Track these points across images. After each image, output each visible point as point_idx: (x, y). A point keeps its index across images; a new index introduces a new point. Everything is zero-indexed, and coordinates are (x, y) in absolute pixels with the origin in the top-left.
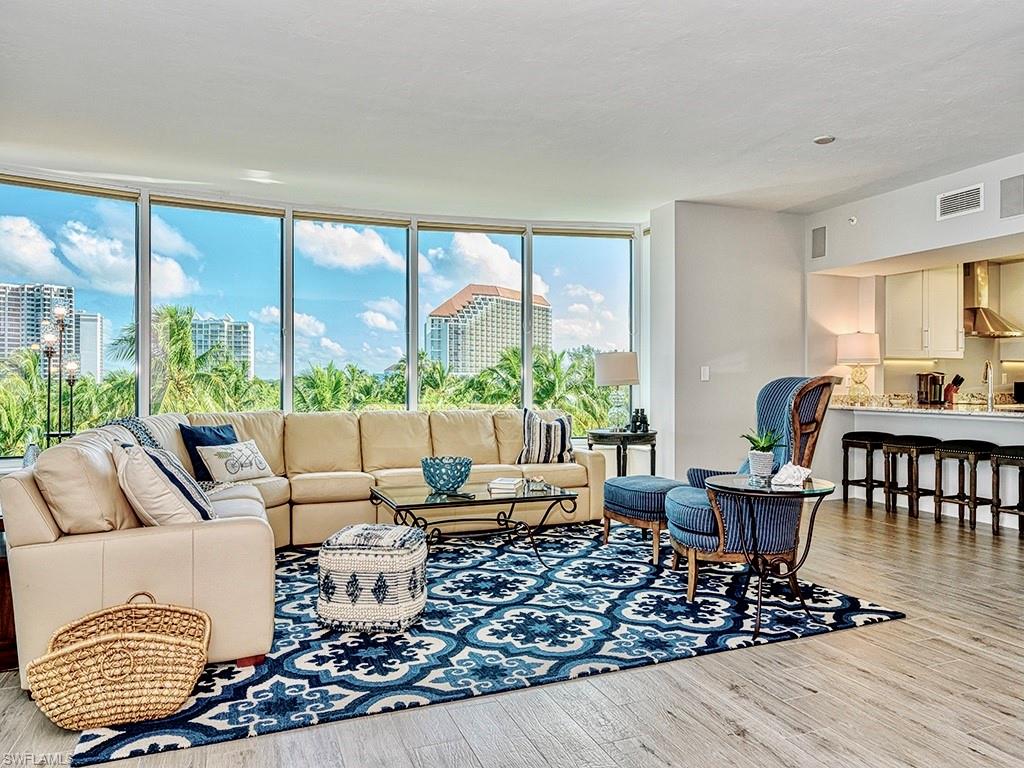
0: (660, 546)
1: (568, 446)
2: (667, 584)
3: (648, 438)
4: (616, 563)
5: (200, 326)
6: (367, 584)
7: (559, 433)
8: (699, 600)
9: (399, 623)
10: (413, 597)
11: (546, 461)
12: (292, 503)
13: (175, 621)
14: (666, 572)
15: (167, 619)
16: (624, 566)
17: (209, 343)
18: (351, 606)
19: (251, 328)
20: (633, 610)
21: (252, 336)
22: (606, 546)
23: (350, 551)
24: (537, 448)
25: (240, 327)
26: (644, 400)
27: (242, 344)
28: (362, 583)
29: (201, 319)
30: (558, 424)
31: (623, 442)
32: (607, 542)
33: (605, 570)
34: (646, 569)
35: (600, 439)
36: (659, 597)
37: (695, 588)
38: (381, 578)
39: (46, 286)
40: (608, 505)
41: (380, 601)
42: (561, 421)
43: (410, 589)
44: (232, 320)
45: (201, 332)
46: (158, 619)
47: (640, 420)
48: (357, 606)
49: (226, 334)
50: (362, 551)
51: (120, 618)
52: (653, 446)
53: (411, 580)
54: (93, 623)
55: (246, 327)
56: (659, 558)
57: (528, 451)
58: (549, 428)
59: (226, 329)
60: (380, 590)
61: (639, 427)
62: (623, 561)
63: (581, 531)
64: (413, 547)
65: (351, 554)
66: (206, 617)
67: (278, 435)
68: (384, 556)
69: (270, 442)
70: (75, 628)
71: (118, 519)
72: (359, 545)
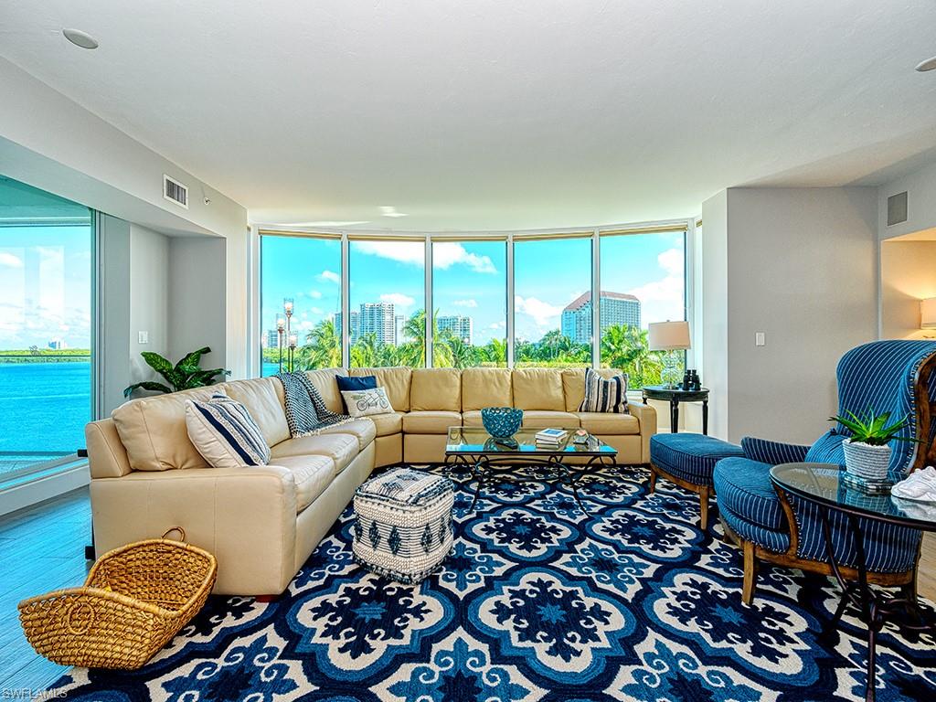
0: (709, 503)
1: (623, 399)
2: (717, 565)
3: (700, 395)
4: (659, 521)
5: (448, 320)
6: (385, 534)
7: (615, 388)
8: (760, 603)
9: (410, 576)
10: (427, 551)
11: (603, 410)
12: (403, 433)
13: (192, 560)
14: (715, 545)
15: (186, 557)
16: (668, 526)
18: (372, 550)
20: (669, 605)
22: (652, 496)
23: (373, 500)
24: (595, 400)
26: (697, 362)
27: (467, 328)
28: (381, 531)
30: (614, 380)
31: (675, 398)
32: (655, 491)
33: (645, 529)
34: (691, 535)
35: (653, 394)
36: (705, 586)
37: (755, 581)
38: (394, 531)
40: (654, 460)
41: (395, 553)
42: (617, 378)
43: (422, 544)
46: (179, 556)
47: (692, 379)
48: (377, 552)
50: (381, 502)
51: (151, 551)
52: (705, 403)
53: (424, 535)
54: (132, 552)
55: (468, 319)
56: (708, 522)
57: (588, 401)
58: (606, 384)
59: (459, 321)
60: (394, 542)
61: (691, 385)
62: (667, 519)
63: (632, 474)
64: (428, 504)
65: (373, 503)
66: (213, 560)
67: (406, 383)
68: (397, 510)
69: (400, 388)
70: (119, 555)
71: (179, 461)
72: (382, 495)
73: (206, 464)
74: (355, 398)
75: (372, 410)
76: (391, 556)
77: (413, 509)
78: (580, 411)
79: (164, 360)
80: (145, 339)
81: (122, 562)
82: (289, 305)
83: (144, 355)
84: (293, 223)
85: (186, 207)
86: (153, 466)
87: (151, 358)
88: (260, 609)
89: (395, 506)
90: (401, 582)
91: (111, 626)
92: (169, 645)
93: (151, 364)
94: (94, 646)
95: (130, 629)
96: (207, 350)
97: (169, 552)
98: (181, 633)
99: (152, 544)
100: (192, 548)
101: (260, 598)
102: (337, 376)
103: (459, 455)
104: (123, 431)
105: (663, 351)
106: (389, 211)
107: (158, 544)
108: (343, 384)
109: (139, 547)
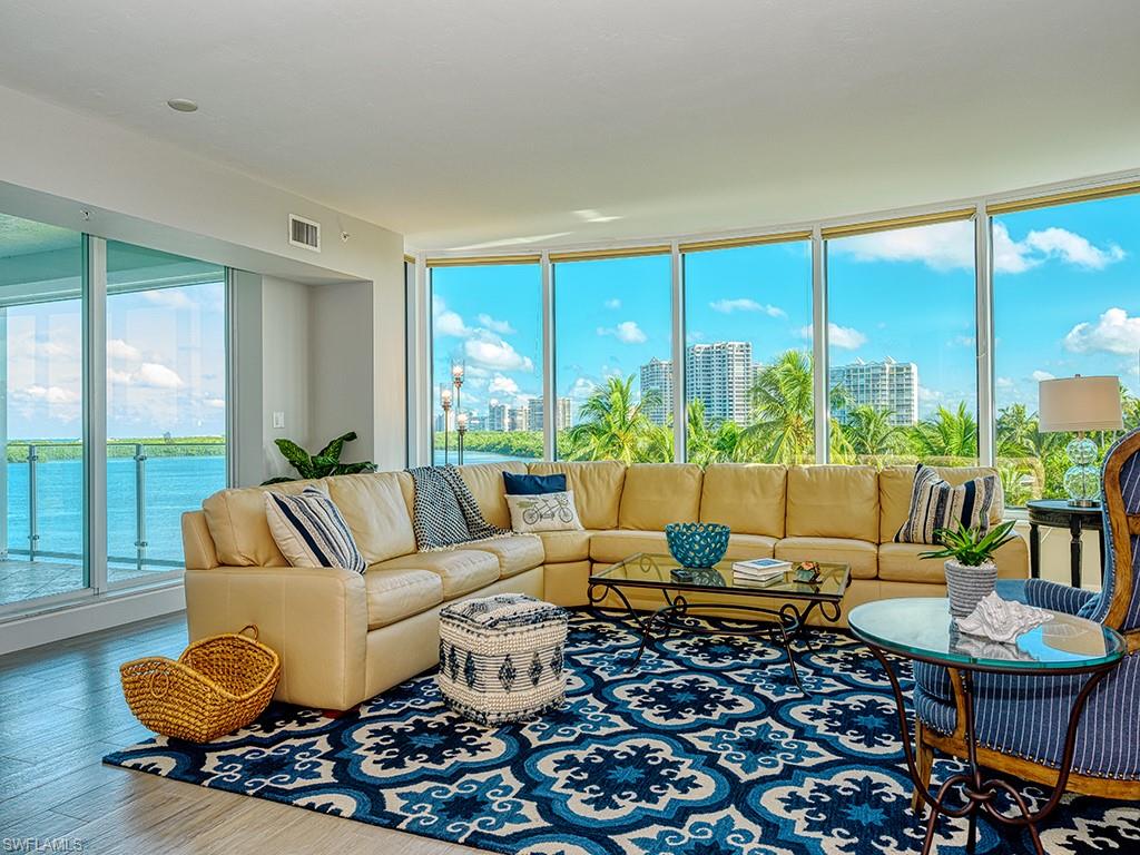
5: (862, 371)
9: (484, 715)
10: (506, 688)
12: (593, 561)
13: (260, 658)
15: (255, 654)
17: (871, 387)
18: (451, 681)
19: (914, 369)
21: (915, 377)
24: (922, 522)
25: (902, 370)
27: (905, 387)
28: (458, 658)
29: (863, 363)
38: (469, 659)
39: (730, 343)
41: (469, 685)
44: (894, 362)
45: (862, 377)
46: (250, 652)
48: (455, 685)
49: (887, 377)
50: (461, 624)
51: (228, 645)
53: (503, 668)
54: (214, 644)
55: (909, 369)
57: (909, 524)
59: (887, 371)
60: (470, 672)
64: (509, 630)
65: (453, 625)
66: (276, 659)
67: (614, 487)
68: (473, 633)
69: (604, 493)
70: (203, 646)
71: (261, 558)
72: (463, 616)
73: (286, 562)
74: (521, 505)
75: (545, 523)
76: (466, 689)
77: (489, 632)
78: (897, 540)
79: (299, 449)
80: (281, 423)
81: (205, 654)
82: (458, 370)
83: (278, 442)
84: (462, 246)
85: (318, 250)
86: (234, 560)
87: (286, 447)
88: (324, 722)
89: (472, 629)
90: (476, 722)
91: (182, 695)
92: (234, 733)
93: (286, 455)
94: (170, 712)
95: (194, 700)
96: (352, 436)
97: (243, 647)
98: (247, 727)
99: (229, 638)
100: (261, 645)
101: (326, 713)
102: (504, 473)
103: (609, 585)
104: (211, 522)
105: (1077, 433)
106: (591, 216)
107: (233, 638)
108: (512, 485)
109: (219, 640)
